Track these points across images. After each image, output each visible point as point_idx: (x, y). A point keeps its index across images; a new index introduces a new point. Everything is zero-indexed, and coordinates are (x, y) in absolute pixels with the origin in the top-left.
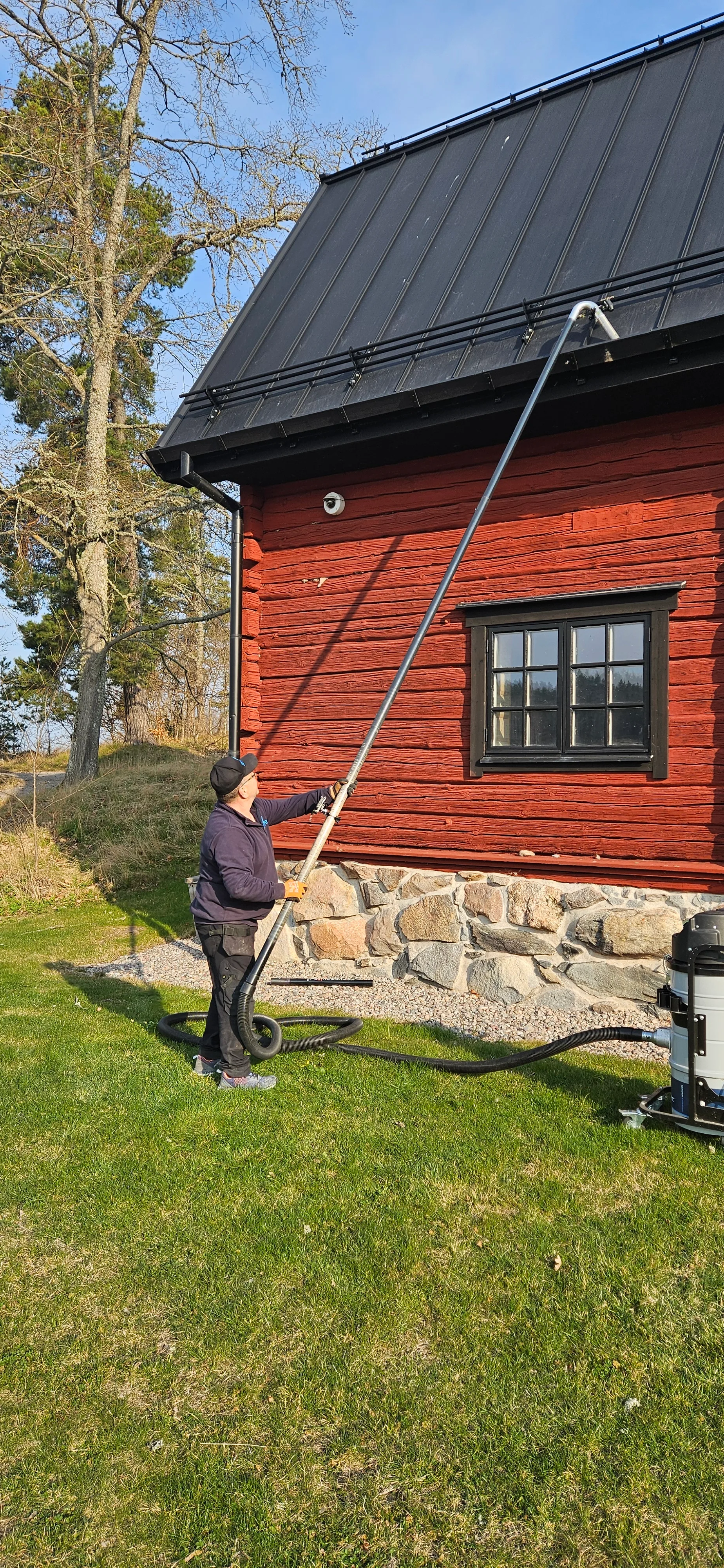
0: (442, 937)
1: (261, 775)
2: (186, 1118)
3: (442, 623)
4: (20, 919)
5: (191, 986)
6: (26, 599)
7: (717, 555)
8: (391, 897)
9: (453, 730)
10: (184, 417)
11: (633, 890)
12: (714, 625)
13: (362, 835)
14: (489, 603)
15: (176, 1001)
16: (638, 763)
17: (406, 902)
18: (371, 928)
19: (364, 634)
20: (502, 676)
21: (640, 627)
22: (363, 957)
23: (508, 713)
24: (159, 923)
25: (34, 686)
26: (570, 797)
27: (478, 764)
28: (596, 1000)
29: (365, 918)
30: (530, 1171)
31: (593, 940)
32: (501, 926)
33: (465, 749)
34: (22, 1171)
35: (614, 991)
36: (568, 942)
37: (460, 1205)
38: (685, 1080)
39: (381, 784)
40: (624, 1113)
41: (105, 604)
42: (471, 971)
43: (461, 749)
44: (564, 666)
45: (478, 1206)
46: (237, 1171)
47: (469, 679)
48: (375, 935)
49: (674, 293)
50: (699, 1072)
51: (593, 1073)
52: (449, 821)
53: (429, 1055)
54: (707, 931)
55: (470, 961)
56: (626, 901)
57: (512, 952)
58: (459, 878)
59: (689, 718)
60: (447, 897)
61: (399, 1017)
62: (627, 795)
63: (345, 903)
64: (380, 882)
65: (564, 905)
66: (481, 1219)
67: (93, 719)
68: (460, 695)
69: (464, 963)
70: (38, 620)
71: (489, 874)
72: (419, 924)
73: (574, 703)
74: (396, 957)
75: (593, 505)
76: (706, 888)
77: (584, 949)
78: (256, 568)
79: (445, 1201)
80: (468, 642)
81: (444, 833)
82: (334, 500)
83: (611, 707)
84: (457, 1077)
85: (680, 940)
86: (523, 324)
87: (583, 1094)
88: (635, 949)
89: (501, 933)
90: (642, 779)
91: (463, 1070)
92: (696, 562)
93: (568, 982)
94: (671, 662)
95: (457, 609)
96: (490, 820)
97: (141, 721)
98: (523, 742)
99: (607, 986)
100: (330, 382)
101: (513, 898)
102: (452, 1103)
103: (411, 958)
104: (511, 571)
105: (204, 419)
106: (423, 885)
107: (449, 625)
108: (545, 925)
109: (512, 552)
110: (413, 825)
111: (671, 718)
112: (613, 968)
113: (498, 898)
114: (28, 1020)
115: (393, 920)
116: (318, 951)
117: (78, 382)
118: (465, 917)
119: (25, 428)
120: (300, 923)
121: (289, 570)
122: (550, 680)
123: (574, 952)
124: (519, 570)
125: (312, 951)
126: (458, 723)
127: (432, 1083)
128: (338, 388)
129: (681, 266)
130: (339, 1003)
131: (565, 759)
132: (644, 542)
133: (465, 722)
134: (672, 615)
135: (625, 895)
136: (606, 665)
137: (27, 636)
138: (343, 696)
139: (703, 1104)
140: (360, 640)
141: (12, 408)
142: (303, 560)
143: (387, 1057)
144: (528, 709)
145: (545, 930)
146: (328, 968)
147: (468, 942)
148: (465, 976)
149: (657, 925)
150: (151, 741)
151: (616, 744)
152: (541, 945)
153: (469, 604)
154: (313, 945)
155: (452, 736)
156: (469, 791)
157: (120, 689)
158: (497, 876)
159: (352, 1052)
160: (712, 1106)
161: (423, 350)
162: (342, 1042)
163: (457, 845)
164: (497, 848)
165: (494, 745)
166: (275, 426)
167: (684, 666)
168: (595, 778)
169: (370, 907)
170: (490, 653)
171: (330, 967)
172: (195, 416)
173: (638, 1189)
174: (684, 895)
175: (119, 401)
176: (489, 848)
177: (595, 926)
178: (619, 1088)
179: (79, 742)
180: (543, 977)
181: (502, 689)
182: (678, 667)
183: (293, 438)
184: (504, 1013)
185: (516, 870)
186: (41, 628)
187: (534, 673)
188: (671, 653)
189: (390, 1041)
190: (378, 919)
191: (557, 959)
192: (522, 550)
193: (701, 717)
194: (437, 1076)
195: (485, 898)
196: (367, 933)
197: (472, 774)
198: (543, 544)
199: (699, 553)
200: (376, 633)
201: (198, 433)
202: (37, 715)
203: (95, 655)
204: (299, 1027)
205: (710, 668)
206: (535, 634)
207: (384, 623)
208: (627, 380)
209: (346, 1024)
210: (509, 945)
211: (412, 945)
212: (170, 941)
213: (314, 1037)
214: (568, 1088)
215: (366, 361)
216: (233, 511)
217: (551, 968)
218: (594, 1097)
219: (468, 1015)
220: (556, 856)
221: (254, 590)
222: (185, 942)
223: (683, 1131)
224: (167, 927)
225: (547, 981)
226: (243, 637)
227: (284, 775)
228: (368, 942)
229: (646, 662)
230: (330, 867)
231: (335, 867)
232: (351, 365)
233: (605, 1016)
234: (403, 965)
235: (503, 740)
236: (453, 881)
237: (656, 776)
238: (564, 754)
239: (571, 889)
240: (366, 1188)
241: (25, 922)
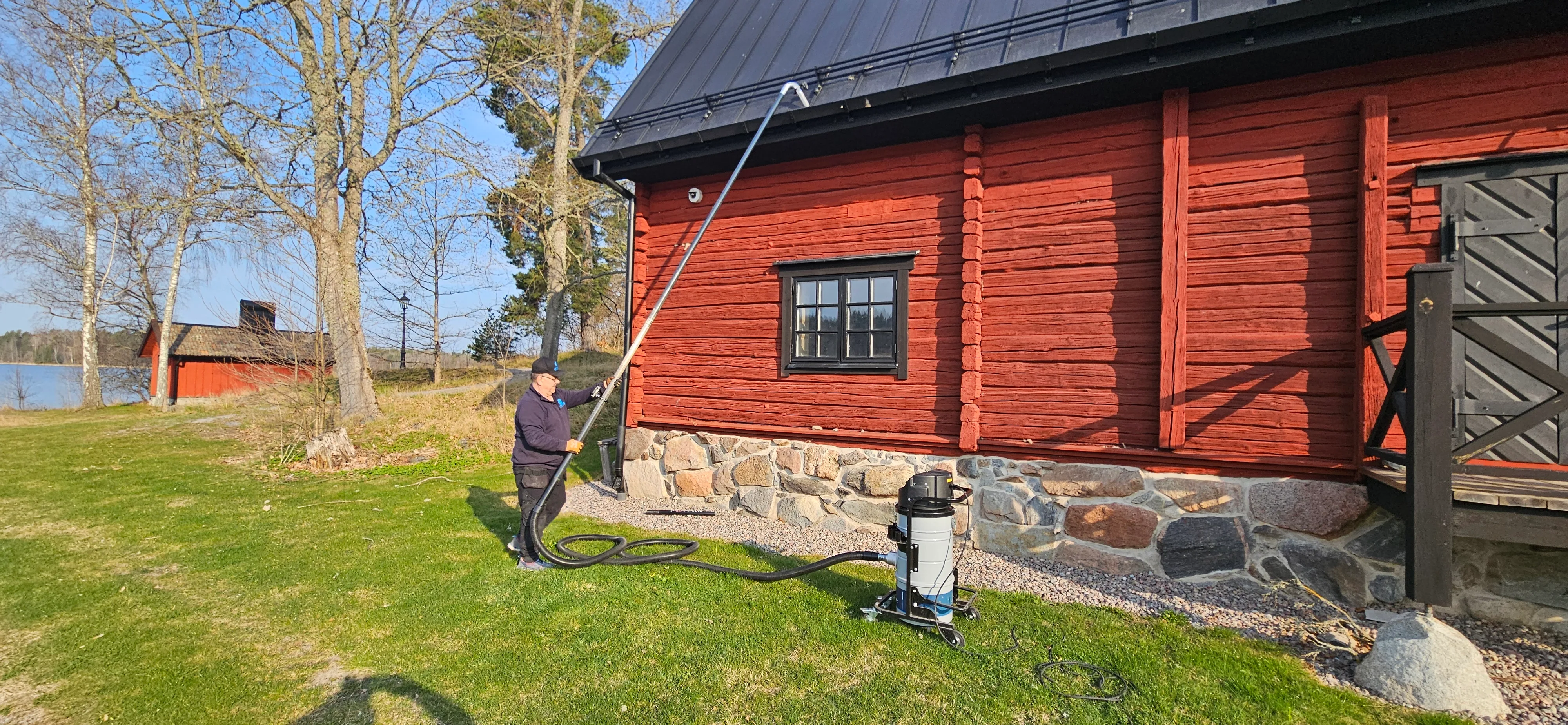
0: (761, 483)
1: (646, 374)
2: (558, 618)
3: (764, 274)
4: (490, 467)
5: (593, 516)
6: (518, 258)
7: (939, 235)
8: (729, 456)
9: (770, 345)
10: (598, 138)
11: (884, 453)
12: (937, 280)
13: (710, 415)
14: (794, 262)
15: (578, 527)
16: (889, 369)
17: (738, 460)
18: (715, 476)
19: (714, 281)
20: (804, 309)
21: (890, 280)
22: (710, 495)
23: (808, 335)
24: (582, 470)
25: (521, 313)
26: (845, 391)
27: (786, 368)
28: (859, 525)
29: (713, 470)
30: (794, 657)
31: (858, 486)
32: (799, 476)
33: (778, 358)
34: (428, 661)
35: (871, 519)
36: (843, 487)
37: (740, 685)
38: (904, 588)
39: (723, 380)
40: (864, 610)
41: (564, 261)
42: (780, 505)
43: (776, 358)
44: (842, 304)
45: (753, 686)
46: (584, 661)
47: (781, 311)
48: (717, 481)
49: (910, 65)
50: (913, 583)
51: (850, 578)
52: (767, 405)
53: (742, 567)
54: (921, 487)
55: (779, 499)
56: (880, 460)
57: (806, 493)
58: (773, 444)
59: (921, 340)
60: (765, 456)
61: (728, 538)
62: (882, 390)
63: (698, 460)
64: (722, 446)
65: (840, 463)
66: (752, 697)
67: (554, 334)
68: (775, 322)
69: (775, 500)
70: (525, 271)
71: (793, 441)
72: (746, 475)
73: (848, 329)
74: (731, 496)
75: (861, 200)
76: (930, 451)
77: (852, 491)
78: (645, 236)
79: (729, 684)
80: (781, 287)
81: (763, 414)
82: (695, 193)
83: (872, 332)
84: (757, 584)
85: (905, 492)
86: (816, 82)
87: (840, 596)
88: (885, 492)
89: (799, 481)
90: (891, 379)
91: (761, 579)
92: (925, 238)
93: (842, 513)
94: (910, 304)
95: (774, 266)
96: (794, 405)
97: (591, 336)
98: (816, 354)
99: (867, 516)
100: (692, 117)
101: (808, 456)
102: (749, 605)
103: (741, 497)
104: (808, 241)
105: (611, 139)
106: (750, 448)
107: (769, 276)
108: (828, 476)
109: (809, 229)
110: (742, 408)
111: (910, 340)
112: (871, 504)
113: (798, 458)
114: (470, 540)
115: (730, 472)
116: (680, 491)
117: (550, 121)
118: (777, 470)
119: (521, 150)
120: (669, 472)
121: (666, 238)
122: (833, 314)
123: (846, 493)
124: (814, 241)
125: (677, 491)
126: (774, 340)
127: (739, 588)
128: (695, 121)
129: (915, 48)
130: (690, 527)
131: (842, 366)
132: (893, 225)
133: (779, 340)
134: (911, 272)
135: (879, 456)
136: (868, 304)
137: (518, 282)
138: (699, 321)
139: (915, 605)
140: (711, 285)
141: (513, 137)
142: (675, 231)
143: (712, 569)
144: (819, 332)
145: (829, 479)
146: (687, 503)
147: (778, 486)
148: (776, 509)
149: (899, 476)
150: (598, 349)
151: (875, 356)
152: (825, 489)
153: (781, 262)
154: (678, 487)
155: (770, 349)
156: (779, 386)
157: (578, 315)
158: (797, 443)
159: (688, 565)
160: (921, 606)
161: (751, 97)
162: (684, 558)
163: (772, 422)
164: (798, 424)
165: (797, 355)
166: (654, 143)
167: (918, 306)
168: (862, 378)
169: (714, 462)
170: (795, 294)
171: (689, 502)
172: (606, 137)
173: (867, 668)
174: (916, 456)
175: (581, 135)
176: (792, 424)
177: (860, 476)
178: (866, 590)
179: (545, 350)
180: (826, 510)
181: (804, 319)
182: (914, 306)
183: (667, 151)
184: (799, 534)
185: (810, 439)
186: (528, 277)
187: (823, 308)
188: (910, 297)
189: (717, 557)
190: (720, 471)
191: (835, 498)
192: (816, 228)
193: (929, 339)
194: (743, 583)
195: (790, 458)
196: (713, 480)
197: (782, 375)
198: (829, 224)
199: (927, 233)
200: (722, 281)
201: (606, 147)
202: (524, 332)
203: (557, 294)
204: (657, 546)
205: (934, 308)
206: (824, 282)
207: (727, 274)
208: (880, 120)
209: (688, 545)
210: (804, 489)
211: (742, 488)
212: (587, 482)
213: (667, 554)
214: (832, 591)
215: (715, 103)
216: (630, 199)
217: (831, 504)
218: (847, 598)
219: (775, 536)
220: (836, 430)
221: (643, 251)
222: (596, 483)
223: (903, 623)
224: (586, 473)
225: (828, 512)
226: (634, 282)
227: (660, 374)
228: (713, 486)
229: (894, 303)
230: (689, 435)
231: (693, 435)
232: (705, 105)
233: (865, 536)
234: (736, 501)
235: (804, 352)
236: (770, 446)
237: (900, 378)
238: (841, 362)
239: (845, 451)
240: (675, 673)
241: (494, 468)
